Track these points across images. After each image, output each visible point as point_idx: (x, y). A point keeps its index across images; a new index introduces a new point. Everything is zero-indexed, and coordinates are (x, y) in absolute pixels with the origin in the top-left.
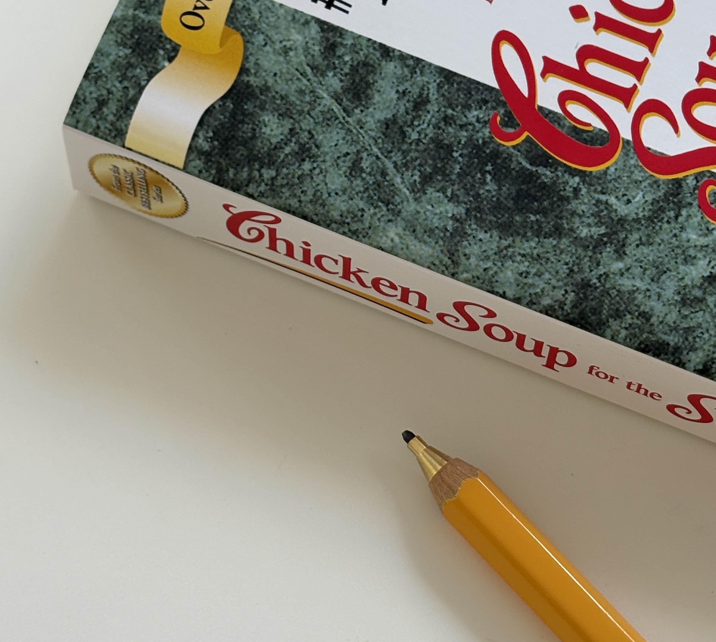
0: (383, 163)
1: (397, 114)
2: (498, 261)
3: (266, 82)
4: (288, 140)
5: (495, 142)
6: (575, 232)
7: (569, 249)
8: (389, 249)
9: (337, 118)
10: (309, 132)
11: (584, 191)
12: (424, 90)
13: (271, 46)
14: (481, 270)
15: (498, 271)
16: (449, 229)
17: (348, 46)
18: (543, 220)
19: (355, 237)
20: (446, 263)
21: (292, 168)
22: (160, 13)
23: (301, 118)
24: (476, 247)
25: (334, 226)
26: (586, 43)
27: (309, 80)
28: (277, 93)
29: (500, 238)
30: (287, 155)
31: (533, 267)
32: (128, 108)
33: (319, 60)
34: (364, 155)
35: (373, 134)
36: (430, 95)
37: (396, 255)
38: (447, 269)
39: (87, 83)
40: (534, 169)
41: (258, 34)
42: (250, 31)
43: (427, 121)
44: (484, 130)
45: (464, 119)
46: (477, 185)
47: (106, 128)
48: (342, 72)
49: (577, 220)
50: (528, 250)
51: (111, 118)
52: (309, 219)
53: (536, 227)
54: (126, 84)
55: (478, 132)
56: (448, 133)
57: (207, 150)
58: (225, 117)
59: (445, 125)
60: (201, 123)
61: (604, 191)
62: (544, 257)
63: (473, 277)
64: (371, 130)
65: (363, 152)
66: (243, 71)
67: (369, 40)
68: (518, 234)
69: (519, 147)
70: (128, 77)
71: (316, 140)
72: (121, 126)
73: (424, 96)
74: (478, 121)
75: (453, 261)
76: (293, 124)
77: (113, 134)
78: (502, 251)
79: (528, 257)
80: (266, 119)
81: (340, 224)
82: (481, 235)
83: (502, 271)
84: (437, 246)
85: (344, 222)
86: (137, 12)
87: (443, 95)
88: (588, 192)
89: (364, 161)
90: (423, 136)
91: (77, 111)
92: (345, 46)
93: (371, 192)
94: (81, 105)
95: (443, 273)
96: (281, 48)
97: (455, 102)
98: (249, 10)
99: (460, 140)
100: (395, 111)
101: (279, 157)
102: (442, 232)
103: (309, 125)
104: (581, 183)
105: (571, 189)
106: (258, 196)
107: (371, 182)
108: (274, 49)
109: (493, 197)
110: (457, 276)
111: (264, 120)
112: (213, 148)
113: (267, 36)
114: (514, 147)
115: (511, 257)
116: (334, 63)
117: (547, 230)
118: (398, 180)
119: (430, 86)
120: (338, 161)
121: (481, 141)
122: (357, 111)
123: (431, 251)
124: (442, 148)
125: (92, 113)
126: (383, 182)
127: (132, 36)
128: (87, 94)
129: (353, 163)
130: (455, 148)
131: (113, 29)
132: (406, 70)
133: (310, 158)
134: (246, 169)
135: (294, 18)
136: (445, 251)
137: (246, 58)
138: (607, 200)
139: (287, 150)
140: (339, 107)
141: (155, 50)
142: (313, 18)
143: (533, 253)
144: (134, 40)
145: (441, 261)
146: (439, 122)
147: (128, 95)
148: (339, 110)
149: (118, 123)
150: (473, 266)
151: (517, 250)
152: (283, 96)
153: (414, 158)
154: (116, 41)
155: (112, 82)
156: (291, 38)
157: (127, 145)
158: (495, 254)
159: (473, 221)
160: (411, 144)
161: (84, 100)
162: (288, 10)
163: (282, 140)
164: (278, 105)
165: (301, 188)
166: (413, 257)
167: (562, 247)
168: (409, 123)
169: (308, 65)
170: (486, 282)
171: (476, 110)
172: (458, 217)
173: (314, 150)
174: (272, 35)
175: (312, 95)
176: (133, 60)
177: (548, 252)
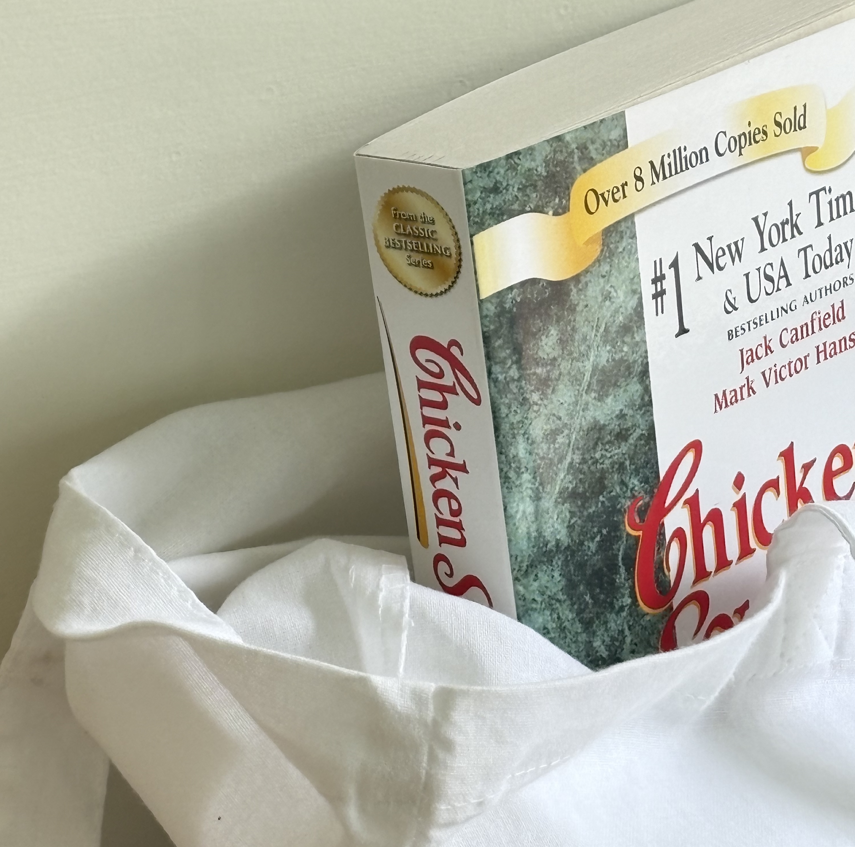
0: (567, 452)
1: (606, 426)
2: (545, 603)
3: (578, 304)
4: (546, 363)
5: (624, 517)
6: (593, 637)
7: (581, 645)
8: (508, 514)
9: (580, 385)
10: (560, 374)
11: (624, 614)
12: (632, 428)
13: (604, 282)
14: (532, 597)
15: (538, 610)
16: (548, 546)
17: (634, 340)
18: (590, 606)
19: (503, 480)
20: (523, 566)
21: (528, 386)
22: (585, 171)
23: (567, 357)
24: (546, 578)
25: (503, 457)
26: (720, 509)
27: (596, 335)
28: (575, 320)
29: (562, 590)
30: (535, 374)
31: (554, 633)
32: (503, 214)
33: (613, 329)
34: (566, 432)
35: (584, 423)
36: (631, 437)
37: (507, 523)
38: (518, 571)
39: (503, 162)
40: (620, 564)
41: (609, 263)
42: (607, 255)
43: (612, 453)
44: (628, 501)
45: (628, 478)
46: (589, 536)
47: (478, 209)
48: (614, 355)
49: (603, 629)
50: (564, 618)
51: (488, 206)
52: (497, 434)
53: (582, 607)
54: (520, 195)
55: (624, 498)
56: (613, 477)
57: (506, 308)
58: (537, 298)
59: (617, 470)
60: (523, 284)
61: (632, 627)
62: (566, 634)
63: (523, 596)
64: (585, 418)
65: (567, 429)
66: (576, 279)
67: (646, 352)
68: (572, 599)
69: (629, 538)
70: (526, 192)
71: (557, 385)
72: (486, 221)
73: (629, 433)
74: (632, 489)
75: (527, 571)
76: (559, 356)
77: (476, 220)
78: (553, 599)
79: (560, 622)
80: (552, 332)
81: (507, 461)
82: (556, 574)
83: (539, 613)
84: (532, 549)
85: (510, 464)
86: (576, 151)
87: (636, 446)
88: (625, 618)
89: (562, 436)
90: (601, 461)
91: (479, 174)
92: (633, 338)
93: (543, 463)
94: (485, 173)
95: (513, 570)
96: (607, 290)
97: (636, 461)
98: (622, 238)
99: (612, 491)
100: (607, 423)
101: (530, 370)
102: (544, 544)
103: (565, 368)
104: (628, 607)
105: (620, 604)
106: (493, 379)
107: (550, 456)
108: (604, 287)
109: (587, 555)
110: (516, 582)
111: (550, 331)
112: (510, 311)
113: (611, 271)
114: (628, 535)
115: (553, 610)
116: (617, 342)
117: (585, 616)
118: (562, 475)
119: (637, 430)
120: (551, 417)
121: (619, 507)
122: (593, 395)
123: (525, 548)
124: (601, 483)
125: (484, 188)
126: (555, 465)
127: (556, 166)
128: (496, 171)
129: (556, 429)
130: (605, 493)
131: (554, 145)
132: (639, 400)
133: (543, 393)
134: (508, 351)
135: (632, 279)
136: (531, 558)
137: (586, 271)
138: (626, 636)
139: (539, 371)
140: (589, 379)
141: (556, 193)
142: (641, 293)
143: (564, 622)
144: (554, 169)
145: (522, 562)
146: (616, 463)
147: (512, 205)
148: (587, 381)
149: (487, 217)
150: (531, 588)
151: (560, 609)
152: (575, 328)
153: (583, 471)
154: (547, 157)
155: (515, 182)
156: (619, 291)
157: (475, 238)
158: (549, 596)
159: (562, 559)
160: (592, 458)
161: (490, 172)
162: (637, 268)
163: (544, 359)
164: (566, 331)
165: (517, 407)
166: (513, 538)
167: (579, 639)
168: (604, 442)
169: (606, 324)
170: (525, 608)
171: (638, 480)
172: (560, 545)
173: (549, 391)
174: (613, 274)
175: (587, 348)
176: (540, 183)
177: (570, 633)
